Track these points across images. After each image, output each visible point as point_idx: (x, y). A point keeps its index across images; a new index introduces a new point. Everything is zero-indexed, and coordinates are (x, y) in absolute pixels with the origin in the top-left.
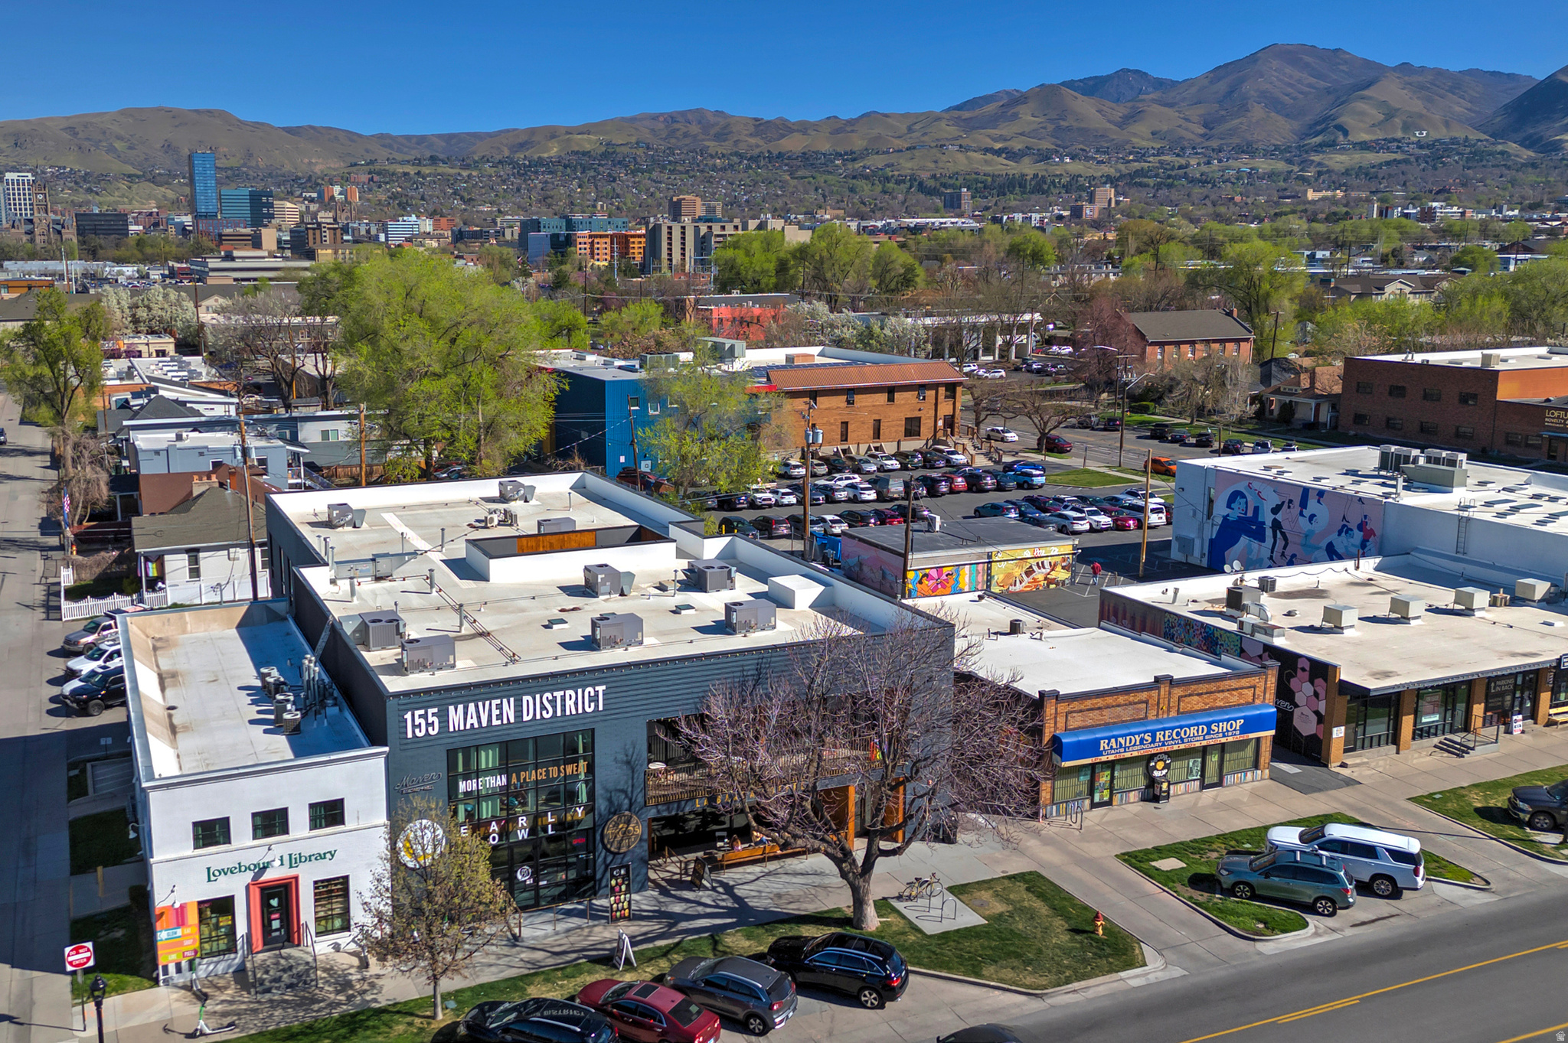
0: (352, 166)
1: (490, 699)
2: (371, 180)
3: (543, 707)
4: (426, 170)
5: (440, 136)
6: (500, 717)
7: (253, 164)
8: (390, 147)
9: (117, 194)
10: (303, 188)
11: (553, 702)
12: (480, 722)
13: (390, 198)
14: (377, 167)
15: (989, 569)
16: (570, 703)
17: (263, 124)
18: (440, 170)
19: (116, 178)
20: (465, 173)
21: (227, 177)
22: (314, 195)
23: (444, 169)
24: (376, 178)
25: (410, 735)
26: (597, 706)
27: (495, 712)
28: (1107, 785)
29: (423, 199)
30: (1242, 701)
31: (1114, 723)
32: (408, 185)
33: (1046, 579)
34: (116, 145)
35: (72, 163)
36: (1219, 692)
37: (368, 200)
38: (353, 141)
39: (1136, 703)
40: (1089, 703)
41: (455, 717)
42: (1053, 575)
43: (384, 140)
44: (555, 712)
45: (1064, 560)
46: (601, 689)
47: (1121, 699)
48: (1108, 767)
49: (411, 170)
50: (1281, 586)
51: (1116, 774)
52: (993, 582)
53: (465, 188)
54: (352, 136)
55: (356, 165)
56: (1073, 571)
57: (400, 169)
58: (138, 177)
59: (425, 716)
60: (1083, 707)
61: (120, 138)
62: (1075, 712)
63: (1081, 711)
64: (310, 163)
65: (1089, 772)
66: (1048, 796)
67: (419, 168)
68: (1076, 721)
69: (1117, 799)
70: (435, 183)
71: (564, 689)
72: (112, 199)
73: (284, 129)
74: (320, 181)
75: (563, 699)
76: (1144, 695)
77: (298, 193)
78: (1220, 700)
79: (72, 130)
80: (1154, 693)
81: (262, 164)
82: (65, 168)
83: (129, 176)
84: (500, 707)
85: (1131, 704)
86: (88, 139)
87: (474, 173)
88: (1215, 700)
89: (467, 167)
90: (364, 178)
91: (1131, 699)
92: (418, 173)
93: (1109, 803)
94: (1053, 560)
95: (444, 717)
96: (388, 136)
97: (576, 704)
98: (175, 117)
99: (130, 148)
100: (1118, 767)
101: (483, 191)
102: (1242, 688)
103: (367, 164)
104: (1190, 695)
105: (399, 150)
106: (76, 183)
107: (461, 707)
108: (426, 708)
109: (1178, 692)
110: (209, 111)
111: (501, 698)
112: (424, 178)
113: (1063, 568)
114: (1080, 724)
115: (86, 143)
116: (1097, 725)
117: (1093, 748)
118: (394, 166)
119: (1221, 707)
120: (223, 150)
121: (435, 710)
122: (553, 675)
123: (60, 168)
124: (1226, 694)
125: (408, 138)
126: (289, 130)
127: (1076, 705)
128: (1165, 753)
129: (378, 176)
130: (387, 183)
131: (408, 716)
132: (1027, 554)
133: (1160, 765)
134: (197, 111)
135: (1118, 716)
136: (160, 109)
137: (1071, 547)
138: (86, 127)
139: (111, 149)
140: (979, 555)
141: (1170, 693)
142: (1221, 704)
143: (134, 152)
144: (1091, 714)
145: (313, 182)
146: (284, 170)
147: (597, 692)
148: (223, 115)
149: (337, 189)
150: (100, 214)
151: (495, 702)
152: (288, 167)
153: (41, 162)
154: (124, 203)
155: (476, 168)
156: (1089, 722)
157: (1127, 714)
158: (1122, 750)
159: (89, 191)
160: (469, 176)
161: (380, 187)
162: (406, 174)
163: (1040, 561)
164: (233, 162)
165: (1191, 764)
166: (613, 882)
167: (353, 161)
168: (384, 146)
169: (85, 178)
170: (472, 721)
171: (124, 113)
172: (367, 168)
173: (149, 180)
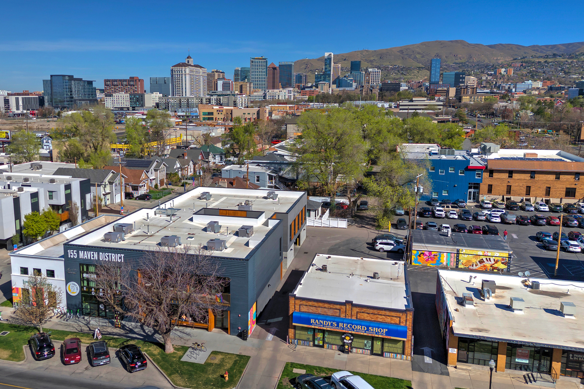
0: (514, 60)
1: (91, 251)
2: (522, 65)
3: (106, 257)
4: (549, 60)
5: (563, 45)
6: (93, 257)
7: (471, 61)
8: (537, 51)
9: (412, 75)
10: (489, 70)
11: (108, 256)
12: (88, 257)
13: (528, 73)
14: (526, 60)
15: (458, 256)
16: (113, 258)
17: (479, 44)
18: (557, 60)
19: (414, 69)
20: (570, 61)
21: (459, 67)
22: (493, 73)
23: (559, 59)
24: (524, 64)
25: (69, 257)
26: (121, 260)
27: (92, 256)
28: (322, 339)
29: (544, 73)
30: (393, 322)
31: (323, 314)
32: (539, 67)
33: (491, 266)
34: (417, 56)
35: (399, 64)
36: (379, 315)
37: (517, 74)
38: (520, 49)
39: (334, 309)
40: (311, 303)
41: (81, 254)
42: (496, 265)
43: (535, 48)
44: (109, 259)
45: (503, 260)
46: (123, 255)
47: (326, 305)
48: (321, 332)
49: (542, 60)
50: (542, 288)
51: (326, 336)
52: (460, 263)
53: (568, 67)
54: (519, 47)
55: (516, 59)
56: (508, 266)
57: (537, 60)
58: (422, 68)
59: (73, 252)
60: (307, 304)
61: (419, 53)
62: (304, 305)
63: (306, 305)
64: (497, 59)
65: (313, 331)
66: (293, 335)
67: (547, 59)
68: (304, 309)
69: (326, 346)
70: (553, 65)
71: (112, 253)
72: (410, 76)
73: (488, 46)
74: (497, 67)
75: (111, 255)
76: (338, 307)
77: (486, 72)
78: (380, 319)
79: (401, 52)
80: (344, 307)
81: (475, 61)
82: (396, 66)
83: (419, 68)
84: (93, 254)
85: (331, 308)
86: (407, 54)
87: (575, 61)
88: (377, 318)
89: (572, 58)
90: (518, 65)
91: (331, 307)
92: (546, 62)
93: (322, 347)
94: (496, 259)
95: (78, 253)
96: (537, 46)
97: (115, 258)
98: (441, 44)
99: (422, 57)
100: (327, 333)
101: (577, 68)
102: (393, 316)
103: (521, 59)
104: (363, 312)
105: (541, 52)
106: (398, 71)
107: (82, 252)
108: (74, 250)
109: (356, 310)
110: (456, 41)
111: (94, 251)
112: (548, 63)
113: (502, 263)
114: (306, 310)
115: (406, 56)
116: (314, 313)
117: (307, 321)
118: (534, 59)
119: (380, 322)
120: (460, 56)
121: (76, 251)
122: (109, 248)
123: (394, 66)
124: (383, 317)
125: (547, 46)
126: (490, 46)
127: (304, 302)
128: (350, 334)
129: (525, 63)
130: (529, 66)
131: (69, 251)
132: (480, 253)
133: (348, 338)
134: (451, 41)
135: (325, 312)
136: (436, 42)
137: (508, 255)
138: (407, 50)
139: (415, 58)
140: (453, 250)
141: (352, 309)
142: (381, 320)
143: (424, 58)
144: (312, 308)
145: (494, 68)
146: (485, 63)
147: (121, 256)
148: (462, 42)
149: (503, 70)
150: (391, 83)
151: (92, 252)
152: (487, 61)
153: (388, 64)
154: (415, 78)
155: (576, 58)
156: (311, 311)
157: (330, 313)
158: (322, 326)
159: (402, 74)
160: (571, 62)
161: (525, 68)
162: (539, 62)
163: (488, 258)
164: (463, 61)
165: (366, 342)
166: (116, 315)
167: (515, 57)
168: (534, 50)
169: (402, 70)
170: (86, 256)
171: (422, 44)
172: (521, 60)
173: (426, 69)
